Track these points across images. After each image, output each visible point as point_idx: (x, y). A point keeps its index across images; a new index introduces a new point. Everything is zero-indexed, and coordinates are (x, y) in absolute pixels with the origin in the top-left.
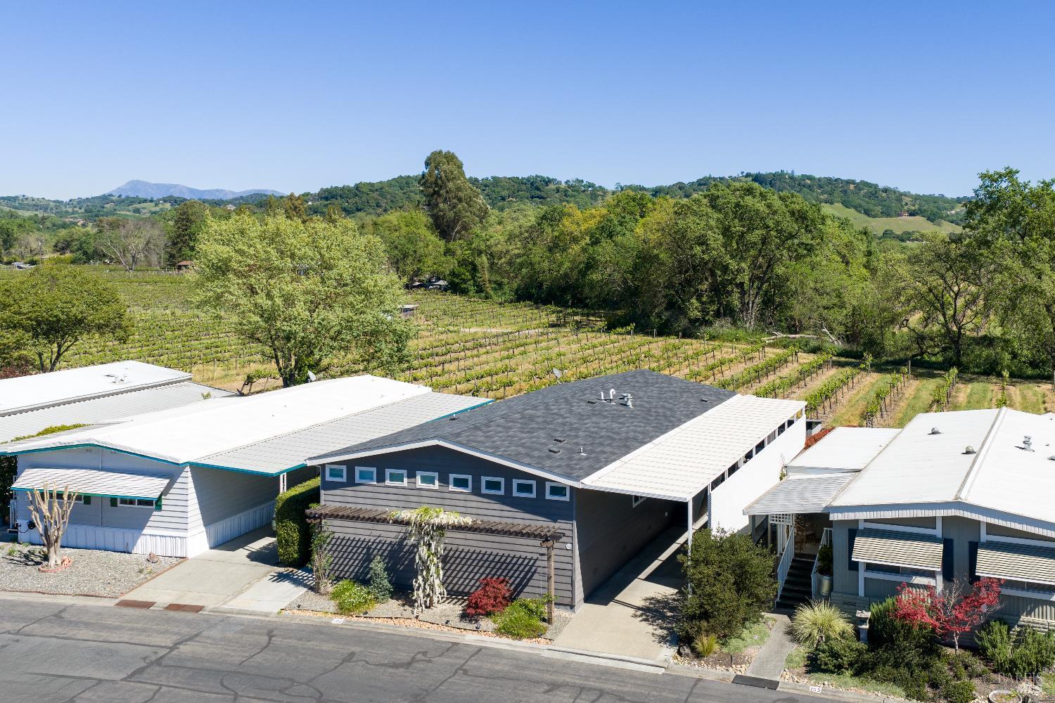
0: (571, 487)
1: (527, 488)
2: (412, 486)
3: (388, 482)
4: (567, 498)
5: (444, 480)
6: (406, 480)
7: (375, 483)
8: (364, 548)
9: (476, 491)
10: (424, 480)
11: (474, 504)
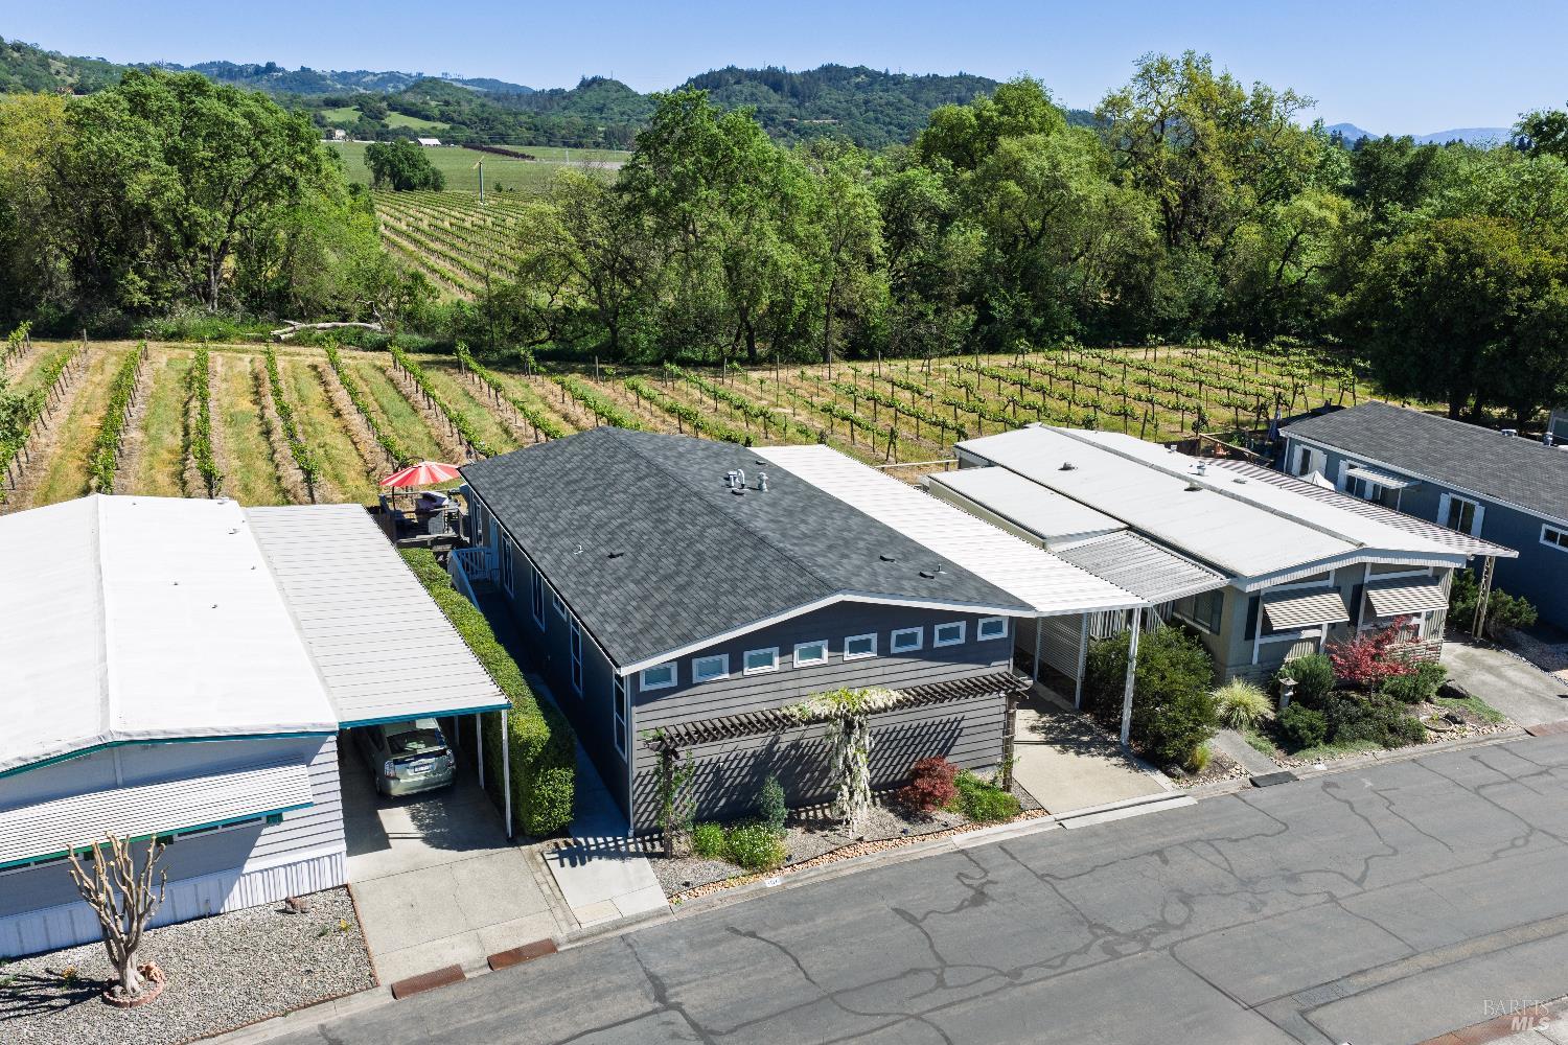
0: (1011, 618)
1: (954, 633)
2: (788, 667)
3: (747, 671)
4: (1004, 634)
5: (836, 647)
6: (776, 660)
7: (727, 676)
8: (708, 774)
9: (884, 651)
10: (804, 655)
11: (879, 671)
